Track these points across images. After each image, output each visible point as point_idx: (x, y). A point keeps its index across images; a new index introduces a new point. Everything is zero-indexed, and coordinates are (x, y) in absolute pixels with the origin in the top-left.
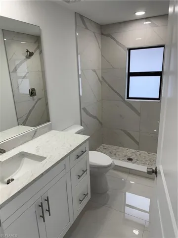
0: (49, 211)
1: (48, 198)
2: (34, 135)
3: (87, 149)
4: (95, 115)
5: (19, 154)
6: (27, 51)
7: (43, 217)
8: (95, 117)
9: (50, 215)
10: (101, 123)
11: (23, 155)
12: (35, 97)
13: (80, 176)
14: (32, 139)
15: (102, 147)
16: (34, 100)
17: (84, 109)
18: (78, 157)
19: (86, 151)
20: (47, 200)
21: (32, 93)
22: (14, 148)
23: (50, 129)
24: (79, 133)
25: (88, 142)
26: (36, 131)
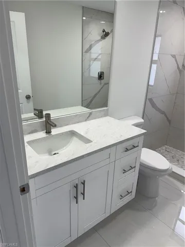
0: (83, 194)
1: (84, 181)
2: (89, 117)
3: (141, 144)
4: (163, 110)
5: (70, 131)
6: (104, 31)
7: (76, 198)
8: (163, 113)
9: (84, 199)
10: (169, 121)
11: (73, 133)
12: (102, 81)
13: (125, 171)
14: (86, 120)
15: (164, 148)
16: (101, 84)
17: (151, 100)
18: (127, 150)
19: (138, 146)
20: (84, 183)
21: (101, 76)
22: (67, 125)
23: (106, 114)
24: (137, 125)
25: (143, 137)
26: (91, 114)
